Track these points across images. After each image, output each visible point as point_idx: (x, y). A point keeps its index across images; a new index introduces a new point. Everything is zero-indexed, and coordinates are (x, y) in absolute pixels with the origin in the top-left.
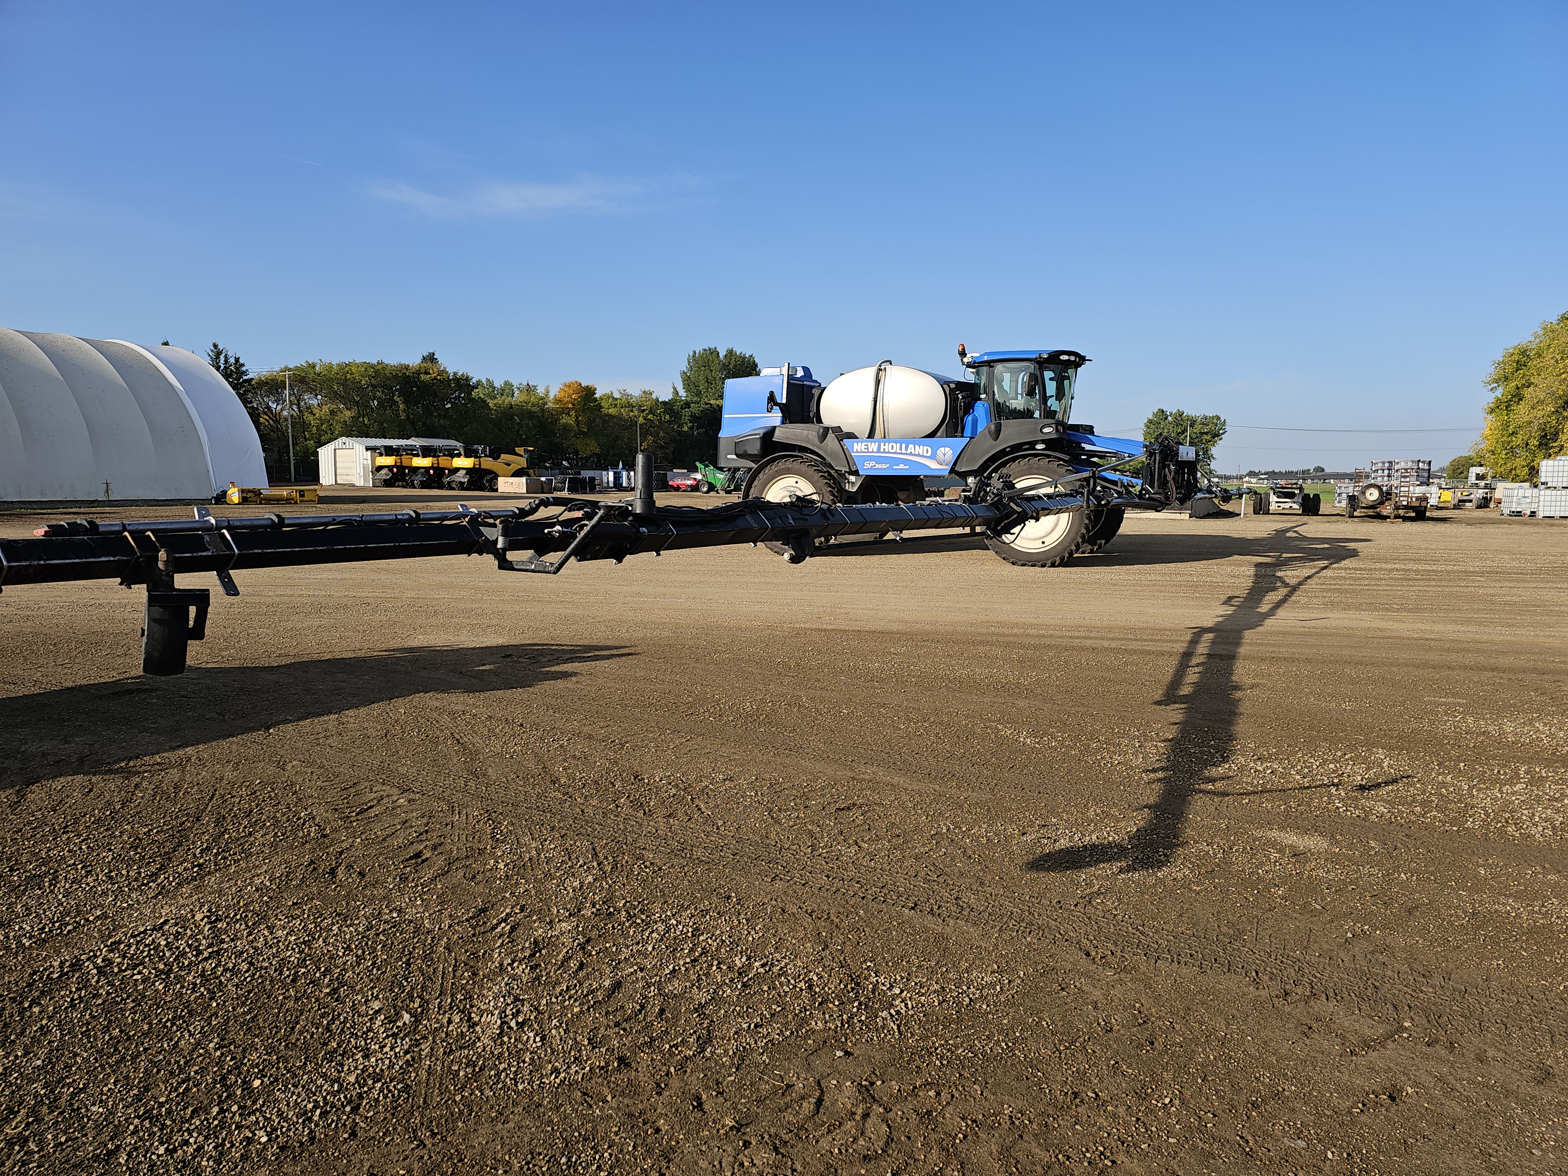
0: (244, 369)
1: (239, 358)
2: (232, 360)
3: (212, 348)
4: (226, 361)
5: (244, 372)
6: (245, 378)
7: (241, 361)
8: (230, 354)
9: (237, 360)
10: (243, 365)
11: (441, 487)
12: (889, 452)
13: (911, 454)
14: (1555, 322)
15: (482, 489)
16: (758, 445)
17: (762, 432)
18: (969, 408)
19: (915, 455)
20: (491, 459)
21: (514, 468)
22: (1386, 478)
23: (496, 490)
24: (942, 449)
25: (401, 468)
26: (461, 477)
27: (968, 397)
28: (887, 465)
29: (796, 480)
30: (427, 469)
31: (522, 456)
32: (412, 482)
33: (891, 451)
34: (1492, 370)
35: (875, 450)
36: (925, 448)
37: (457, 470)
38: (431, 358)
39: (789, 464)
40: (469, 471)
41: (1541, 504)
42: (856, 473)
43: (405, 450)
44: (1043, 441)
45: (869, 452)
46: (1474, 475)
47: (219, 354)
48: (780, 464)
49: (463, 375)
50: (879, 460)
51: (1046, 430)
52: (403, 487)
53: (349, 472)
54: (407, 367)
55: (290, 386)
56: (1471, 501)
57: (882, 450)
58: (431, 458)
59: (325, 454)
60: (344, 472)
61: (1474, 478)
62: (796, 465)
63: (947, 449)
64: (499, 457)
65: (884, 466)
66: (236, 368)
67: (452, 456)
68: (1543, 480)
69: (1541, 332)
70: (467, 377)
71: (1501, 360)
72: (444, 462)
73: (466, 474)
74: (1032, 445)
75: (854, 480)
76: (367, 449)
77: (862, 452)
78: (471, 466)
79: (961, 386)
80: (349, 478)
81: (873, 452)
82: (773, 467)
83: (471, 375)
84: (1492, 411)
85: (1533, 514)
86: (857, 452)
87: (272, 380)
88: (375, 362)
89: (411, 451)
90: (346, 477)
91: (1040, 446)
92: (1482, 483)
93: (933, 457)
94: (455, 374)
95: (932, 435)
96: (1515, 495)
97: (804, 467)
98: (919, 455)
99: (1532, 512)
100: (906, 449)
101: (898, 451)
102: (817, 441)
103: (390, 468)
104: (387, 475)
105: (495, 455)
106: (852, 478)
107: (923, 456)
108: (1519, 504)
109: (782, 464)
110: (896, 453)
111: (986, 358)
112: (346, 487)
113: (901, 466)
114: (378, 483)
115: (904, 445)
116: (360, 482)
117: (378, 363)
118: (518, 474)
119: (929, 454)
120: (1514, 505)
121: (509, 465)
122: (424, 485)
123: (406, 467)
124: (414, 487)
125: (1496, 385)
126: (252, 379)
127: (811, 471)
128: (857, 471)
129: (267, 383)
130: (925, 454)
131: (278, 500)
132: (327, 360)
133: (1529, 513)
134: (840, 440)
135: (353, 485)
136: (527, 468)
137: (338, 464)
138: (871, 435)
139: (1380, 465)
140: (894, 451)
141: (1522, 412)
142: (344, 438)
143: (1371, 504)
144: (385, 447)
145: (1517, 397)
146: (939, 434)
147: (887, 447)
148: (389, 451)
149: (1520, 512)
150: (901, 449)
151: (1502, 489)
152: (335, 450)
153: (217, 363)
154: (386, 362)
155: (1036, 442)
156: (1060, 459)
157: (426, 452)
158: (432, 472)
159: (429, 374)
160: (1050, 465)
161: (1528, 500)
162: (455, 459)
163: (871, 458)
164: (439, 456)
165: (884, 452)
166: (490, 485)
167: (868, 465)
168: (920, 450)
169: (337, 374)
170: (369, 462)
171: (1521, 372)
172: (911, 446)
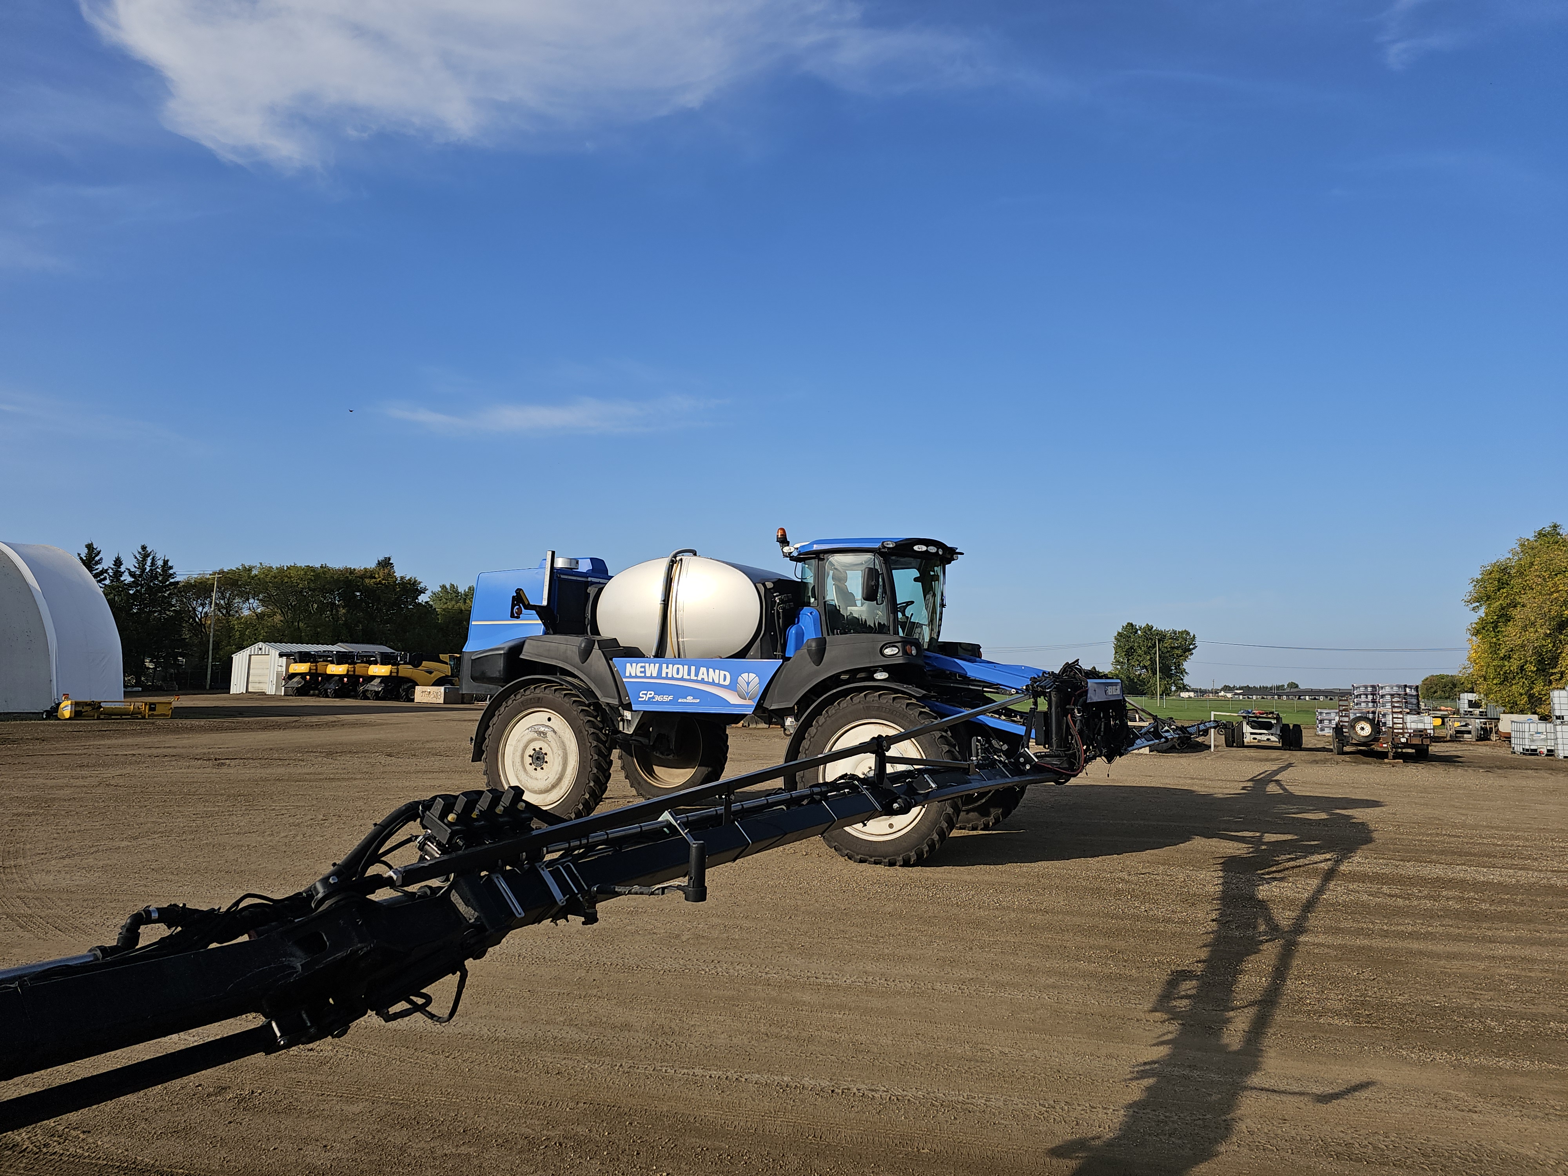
0: (171, 572)
1: (168, 561)
2: (160, 563)
3: (140, 550)
4: (153, 564)
5: (171, 574)
6: (172, 580)
7: (170, 564)
8: (158, 556)
9: (166, 562)
10: (171, 568)
11: (355, 697)
12: (673, 678)
13: (702, 681)
14: (1532, 539)
15: (397, 698)
16: (501, 664)
17: (507, 645)
18: (791, 618)
19: (708, 683)
20: (411, 667)
21: (436, 675)
22: (1370, 705)
23: (413, 700)
24: (745, 675)
25: (314, 674)
26: (375, 686)
27: (789, 601)
28: (671, 698)
29: (548, 715)
30: (341, 677)
31: (446, 663)
32: (326, 690)
33: (675, 676)
34: (1471, 588)
35: (655, 674)
36: (722, 673)
37: (373, 677)
38: (386, 563)
39: (539, 692)
40: (384, 679)
41: (1560, 741)
42: (628, 707)
43: (320, 656)
44: (885, 668)
45: (645, 677)
46: (1466, 702)
47: (146, 556)
48: (528, 692)
49: (409, 580)
50: (660, 689)
51: (888, 651)
52: (318, 696)
53: (261, 679)
54: (352, 572)
55: (217, 587)
56: (1469, 732)
57: (664, 675)
58: (347, 665)
59: (239, 660)
60: (257, 679)
61: (1466, 706)
62: (549, 694)
63: (752, 675)
64: (420, 664)
65: (667, 698)
66: (162, 571)
67: (371, 663)
68: (1558, 713)
69: (1519, 550)
70: (415, 581)
71: (1480, 577)
72: (360, 668)
73: (381, 683)
74: (870, 672)
75: (629, 718)
76: (281, 655)
77: (636, 677)
78: (388, 674)
79: (783, 585)
80: (261, 685)
81: (651, 677)
82: (519, 696)
83: (419, 579)
84: (1477, 633)
85: (1551, 753)
86: (631, 676)
87: (201, 583)
88: (318, 566)
89: (326, 658)
90: (257, 685)
91: (880, 676)
92: (1477, 711)
93: (733, 687)
94: (402, 578)
95: (742, 654)
96: (1527, 730)
97: (559, 697)
98: (713, 684)
99: (1548, 751)
100: (697, 675)
101: (686, 677)
102: (577, 659)
103: (303, 675)
104: (298, 683)
105: (416, 663)
106: (628, 715)
107: (719, 685)
108: (1533, 741)
109: (531, 693)
110: (682, 679)
111: (816, 547)
112: (255, 696)
113: (690, 699)
114: (290, 693)
115: (693, 668)
116: (270, 690)
117: (321, 567)
118: (438, 683)
119: (727, 683)
120: (1527, 742)
121: (431, 673)
122: (338, 694)
123: (320, 675)
124: (327, 697)
125: (1478, 604)
126: (178, 583)
127: (567, 703)
128: (630, 704)
129: (195, 586)
130: (722, 682)
131: (121, 715)
132: (266, 564)
133: (1546, 752)
134: (608, 659)
135: (264, 694)
136: (452, 675)
137: (251, 671)
138: (660, 652)
139: (1362, 689)
140: (680, 676)
141: (1512, 634)
142: (261, 644)
143: (1363, 740)
144: (300, 653)
145: (1503, 617)
146: (751, 653)
147: (670, 670)
148: (303, 657)
149: (1536, 750)
150: (689, 674)
151: (1506, 723)
152: (250, 656)
153: (144, 565)
154: (330, 565)
155: (875, 669)
156: (911, 696)
157: (341, 658)
158: (346, 679)
159: (375, 578)
160: (897, 705)
161: (1543, 737)
162: (372, 666)
163: (648, 687)
164: (356, 663)
165: (667, 678)
166: (407, 695)
167: (645, 696)
168: (715, 675)
169: (275, 578)
170: (284, 669)
171: (1505, 590)
172: (703, 670)
